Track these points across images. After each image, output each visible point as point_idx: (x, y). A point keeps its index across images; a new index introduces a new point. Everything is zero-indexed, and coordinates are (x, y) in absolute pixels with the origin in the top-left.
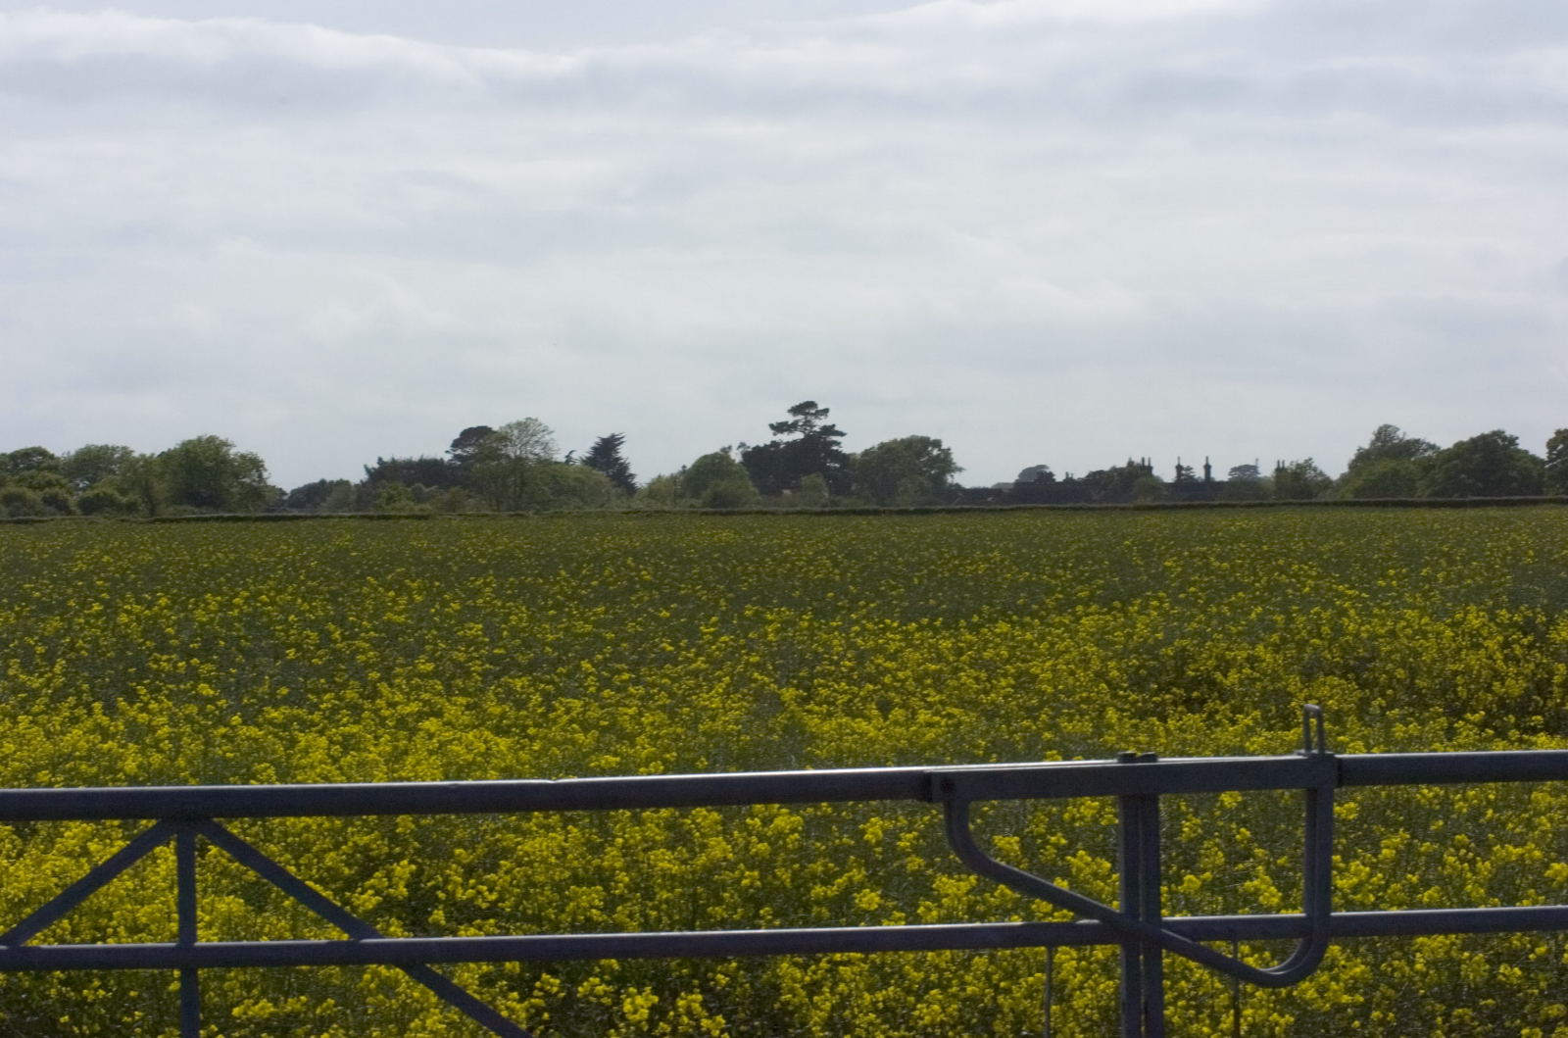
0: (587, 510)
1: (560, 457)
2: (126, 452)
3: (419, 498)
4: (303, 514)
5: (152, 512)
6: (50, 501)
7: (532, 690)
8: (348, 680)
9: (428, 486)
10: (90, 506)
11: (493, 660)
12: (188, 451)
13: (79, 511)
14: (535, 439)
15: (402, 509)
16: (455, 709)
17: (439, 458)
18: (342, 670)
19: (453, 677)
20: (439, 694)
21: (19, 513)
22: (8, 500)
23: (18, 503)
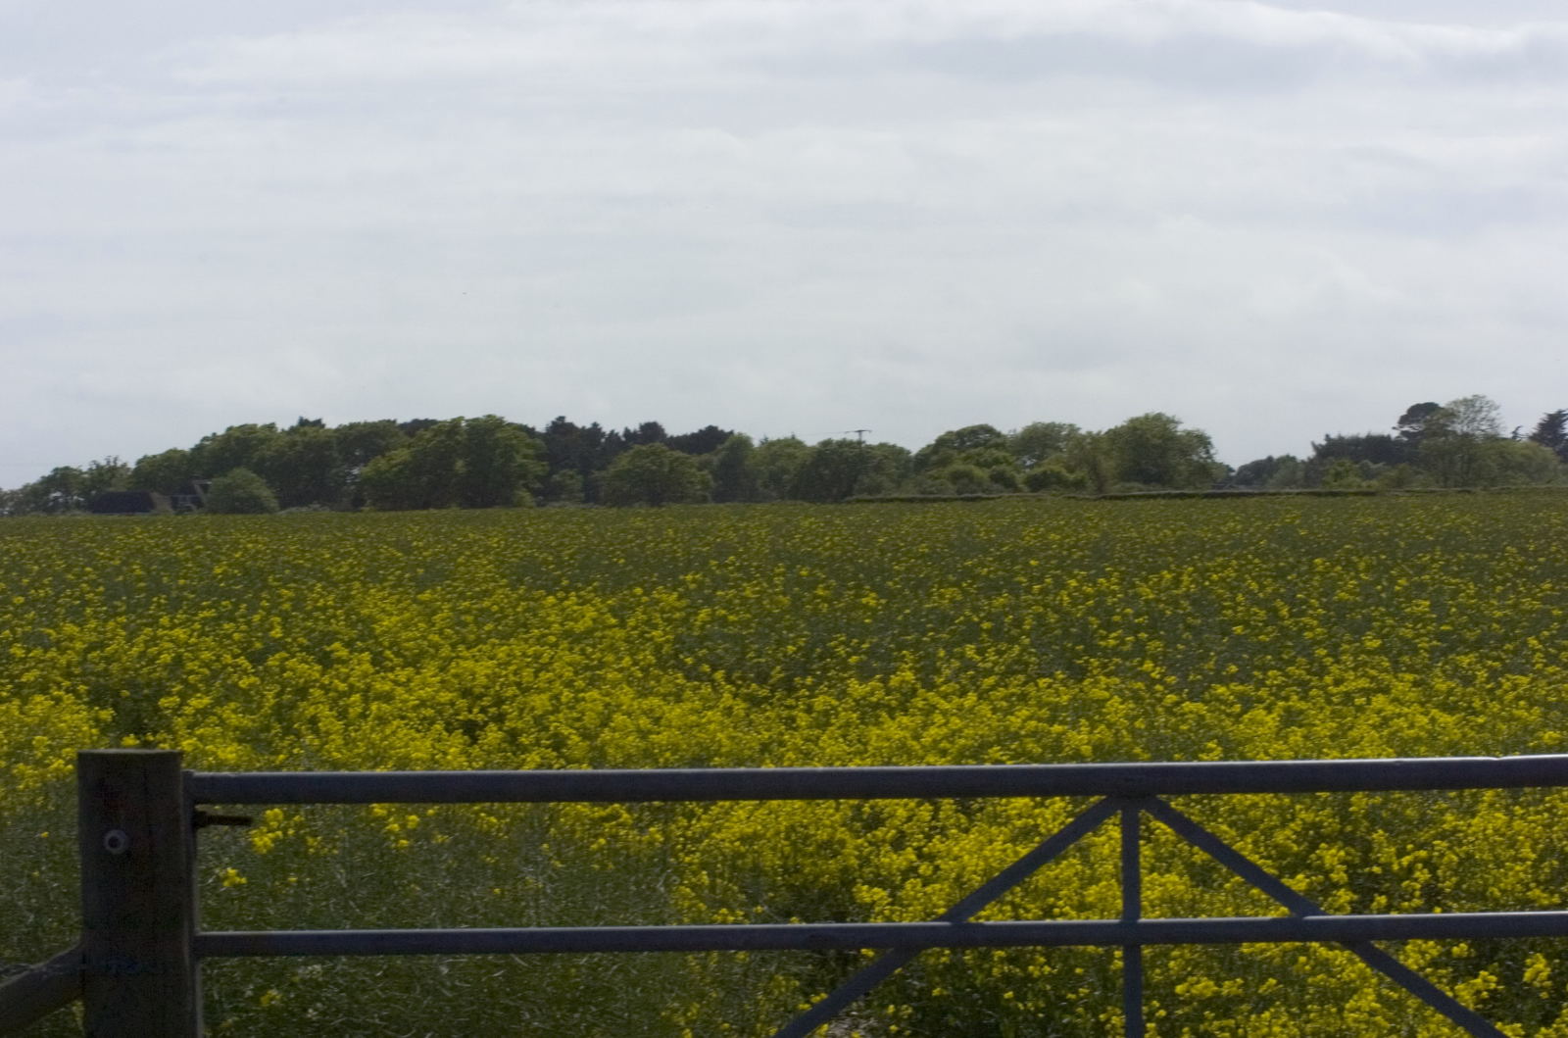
0: (1533, 485)
1: (1507, 434)
2: (1073, 429)
3: (1368, 475)
4: (1250, 491)
5: (1100, 489)
6: (1001, 479)
7: (1479, 666)
8: (1295, 657)
9: (1375, 463)
10: (1038, 483)
11: (1441, 636)
12: (1135, 429)
13: (1026, 489)
14: (1483, 415)
15: (1349, 486)
16: (1403, 684)
17: (1386, 434)
18: (1289, 647)
19: (1400, 654)
20: (1386, 671)
21: (967, 490)
22: (956, 477)
23: (966, 481)
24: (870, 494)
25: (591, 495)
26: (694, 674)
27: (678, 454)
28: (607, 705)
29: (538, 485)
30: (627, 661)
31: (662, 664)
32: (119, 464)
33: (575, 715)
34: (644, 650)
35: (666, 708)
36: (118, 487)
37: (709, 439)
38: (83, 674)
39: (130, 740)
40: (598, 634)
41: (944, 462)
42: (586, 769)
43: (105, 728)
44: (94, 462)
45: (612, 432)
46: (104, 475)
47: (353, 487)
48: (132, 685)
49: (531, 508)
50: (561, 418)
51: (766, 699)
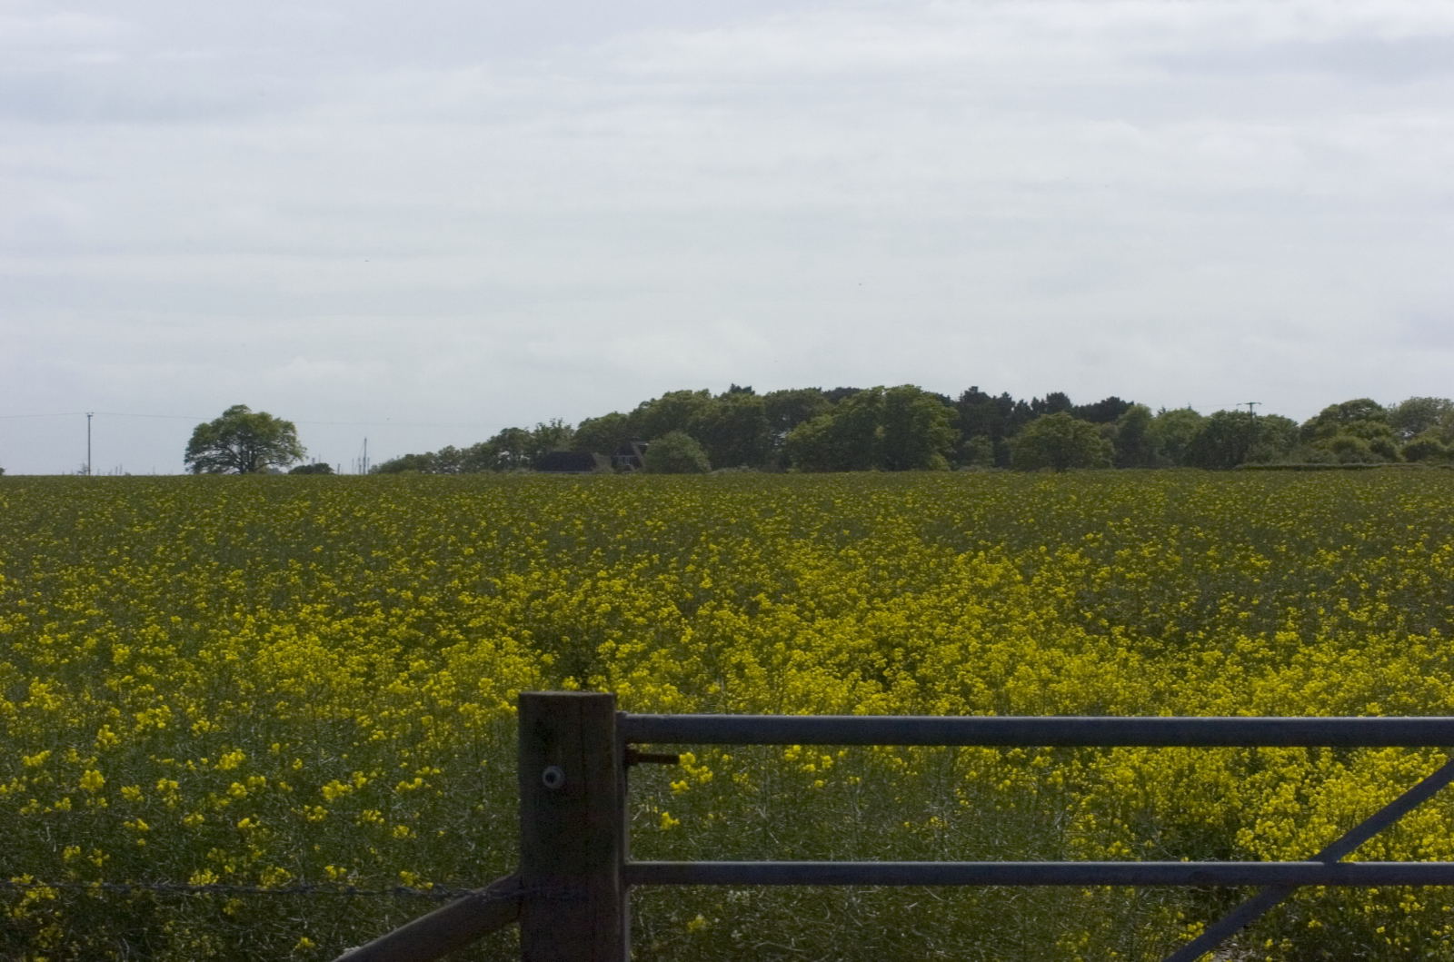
2: (1448, 404)
6: (1378, 449)
10: (1415, 454)
13: (1404, 459)
21: (1349, 459)
22: (1339, 447)
23: (1349, 451)
24: (1259, 461)
25: (1001, 459)
26: (1094, 627)
27: (1082, 422)
28: (1012, 656)
29: (951, 450)
30: (1032, 615)
31: (1064, 618)
32: (563, 426)
33: (981, 664)
34: (1048, 605)
35: (1067, 659)
36: (563, 447)
37: (1112, 408)
38: (526, 620)
39: (571, 684)
40: (1006, 589)
41: (1329, 433)
42: (992, 715)
43: (546, 671)
44: (541, 424)
45: (1021, 402)
46: (551, 435)
47: (780, 450)
48: (572, 631)
49: (946, 471)
50: (974, 389)
51: (1160, 652)
